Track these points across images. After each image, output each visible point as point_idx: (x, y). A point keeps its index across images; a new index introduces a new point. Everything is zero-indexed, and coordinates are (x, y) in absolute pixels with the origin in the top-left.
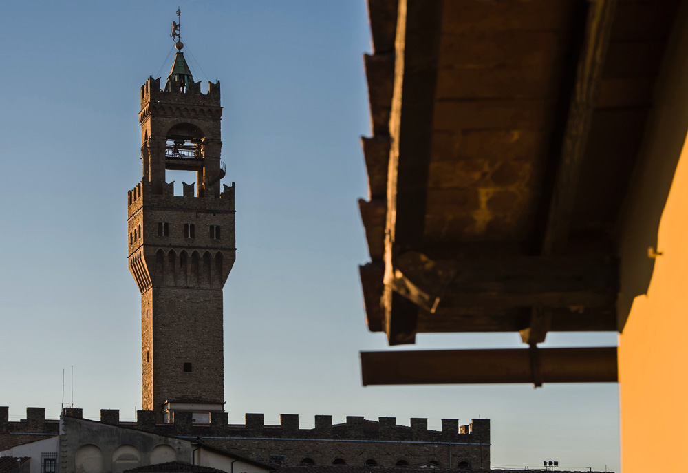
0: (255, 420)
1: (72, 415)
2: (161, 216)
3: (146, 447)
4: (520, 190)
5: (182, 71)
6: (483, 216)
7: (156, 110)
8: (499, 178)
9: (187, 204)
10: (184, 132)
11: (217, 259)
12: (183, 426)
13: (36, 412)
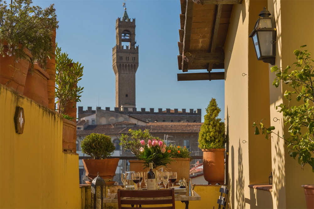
0: (143, 109)
1: (99, 108)
2: (121, 55)
3: (117, 117)
4: (207, 40)
5: (126, 16)
6: (200, 45)
7: (119, 26)
8: (204, 37)
9: (127, 51)
10: (126, 32)
11: (134, 66)
12: (126, 111)
13: (90, 108)
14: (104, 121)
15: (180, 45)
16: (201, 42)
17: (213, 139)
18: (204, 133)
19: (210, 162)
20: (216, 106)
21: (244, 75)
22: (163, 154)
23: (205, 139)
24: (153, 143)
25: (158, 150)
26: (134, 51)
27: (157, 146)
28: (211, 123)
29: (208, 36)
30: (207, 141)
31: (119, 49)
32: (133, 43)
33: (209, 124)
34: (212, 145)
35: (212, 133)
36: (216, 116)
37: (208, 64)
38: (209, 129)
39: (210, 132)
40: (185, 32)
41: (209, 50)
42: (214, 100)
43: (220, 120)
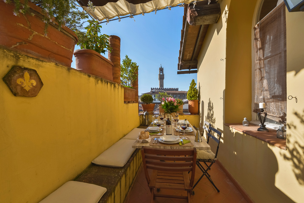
1: (155, 88)
2: (160, 76)
3: (159, 90)
4: (191, 54)
5: (161, 67)
6: (188, 57)
7: (160, 69)
8: (190, 53)
9: (162, 75)
10: (161, 71)
11: (163, 78)
12: (161, 89)
13: (153, 88)
14: (156, 91)
15: (179, 58)
16: (188, 56)
17: (193, 96)
18: (189, 93)
19: (191, 105)
20: (194, 82)
21: (222, 60)
22: (175, 106)
23: (190, 96)
24: (169, 100)
25: (172, 104)
26: (163, 75)
27: (171, 101)
28: (193, 89)
29: (192, 52)
30: (190, 97)
31: (160, 75)
32: (163, 73)
33: (192, 90)
34: (193, 98)
35: (193, 94)
36: (195, 86)
37: (190, 66)
38: (192, 92)
39: (192, 93)
40: (182, 51)
41: (191, 60)
42: (194, 80)
43: (196, 88)
